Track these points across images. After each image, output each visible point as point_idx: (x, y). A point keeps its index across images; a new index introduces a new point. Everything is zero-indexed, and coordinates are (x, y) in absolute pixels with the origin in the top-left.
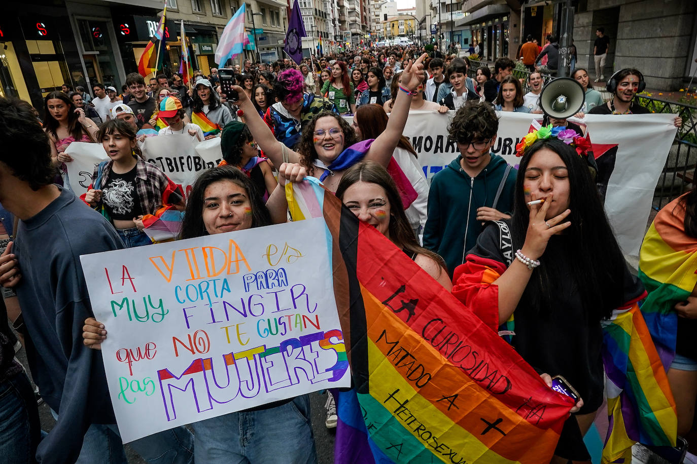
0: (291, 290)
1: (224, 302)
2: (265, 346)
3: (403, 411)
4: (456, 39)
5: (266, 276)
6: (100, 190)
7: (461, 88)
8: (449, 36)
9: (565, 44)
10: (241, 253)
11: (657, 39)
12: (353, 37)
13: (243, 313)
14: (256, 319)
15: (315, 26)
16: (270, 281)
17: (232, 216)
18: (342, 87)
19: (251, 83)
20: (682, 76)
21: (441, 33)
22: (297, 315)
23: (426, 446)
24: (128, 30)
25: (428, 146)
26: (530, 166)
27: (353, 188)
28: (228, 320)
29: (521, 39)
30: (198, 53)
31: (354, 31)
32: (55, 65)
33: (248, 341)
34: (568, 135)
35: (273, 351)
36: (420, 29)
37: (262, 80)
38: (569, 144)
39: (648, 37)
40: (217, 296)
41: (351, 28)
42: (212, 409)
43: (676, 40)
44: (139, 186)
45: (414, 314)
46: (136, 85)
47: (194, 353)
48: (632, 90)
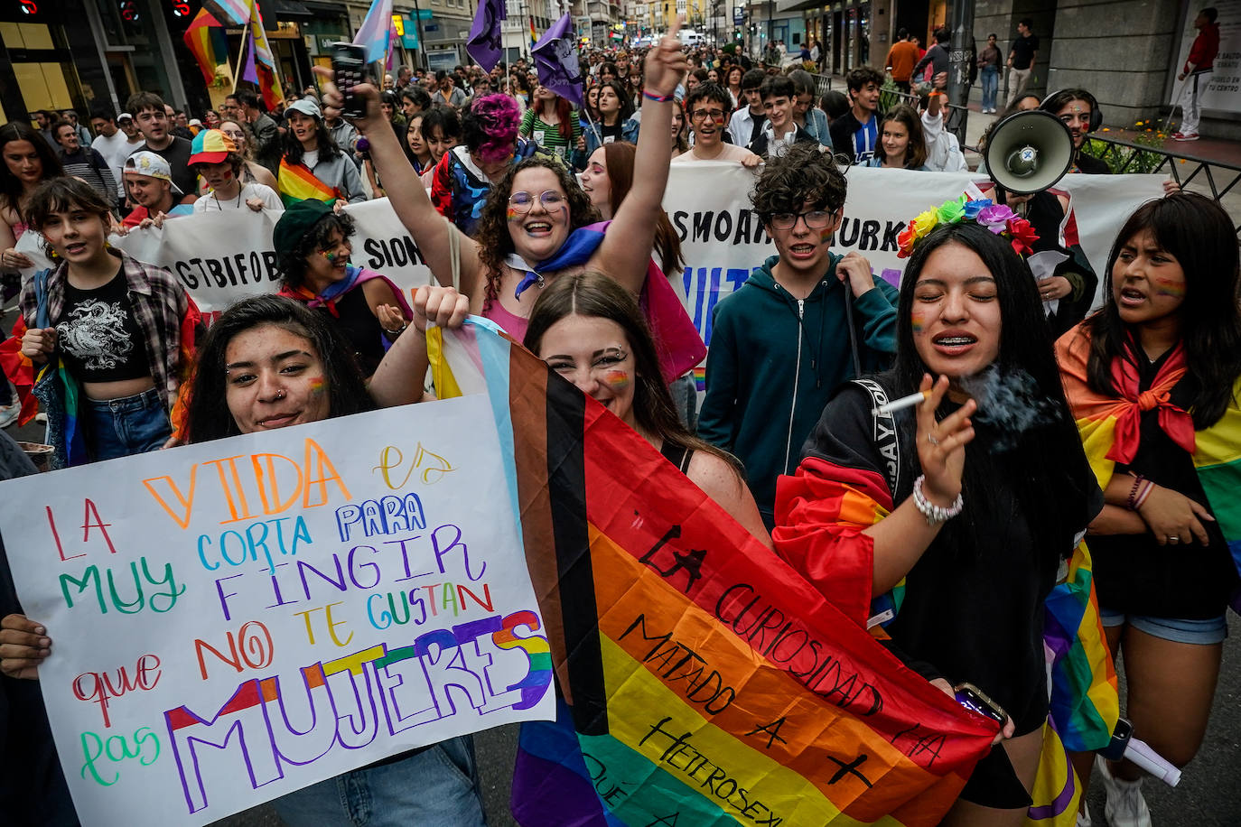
0: (433, 537)
1: (300, 564)
2: (384, 645)
3: (681, 751)
4: (778, 35)
5: (381, 508)
6: (51, 329)
7: (785, 123)
8: (766, 29)
9: (959, 44)
10: (329, 463)
11: (1119, 40)
12: (595, 28)
13: (339, 583)
14: (365, 594)
15: (526, 7)
16: (390, 519)
17: (284, 398)
18: (557, 122)
19: (391, 110)
20: (1158, 103)
21: (753, 22)
22: (446, 585)
23: (726, 809)
24: (188, 8)
25: (723, 229)
26: (924, 277)
27: (561, 329)
28: (309, 598)
29: (891, 36)
30: (314, 52)
31: (595, 16)
32: (54, 69)
33: (350, 639)
34: (998, 216)
35: (401, 654)
36: (716, 15)
37: (408, 104)
38: (999, 234)
39: (1105, 35)
40: (284, 552)
41: (591, 12)
42: (282, 777)
43: (1149, 42)
44: (139, 309)
45: (699, 576)
46: (152, 112)
47: (240, 669)
48: (1079, 128)
